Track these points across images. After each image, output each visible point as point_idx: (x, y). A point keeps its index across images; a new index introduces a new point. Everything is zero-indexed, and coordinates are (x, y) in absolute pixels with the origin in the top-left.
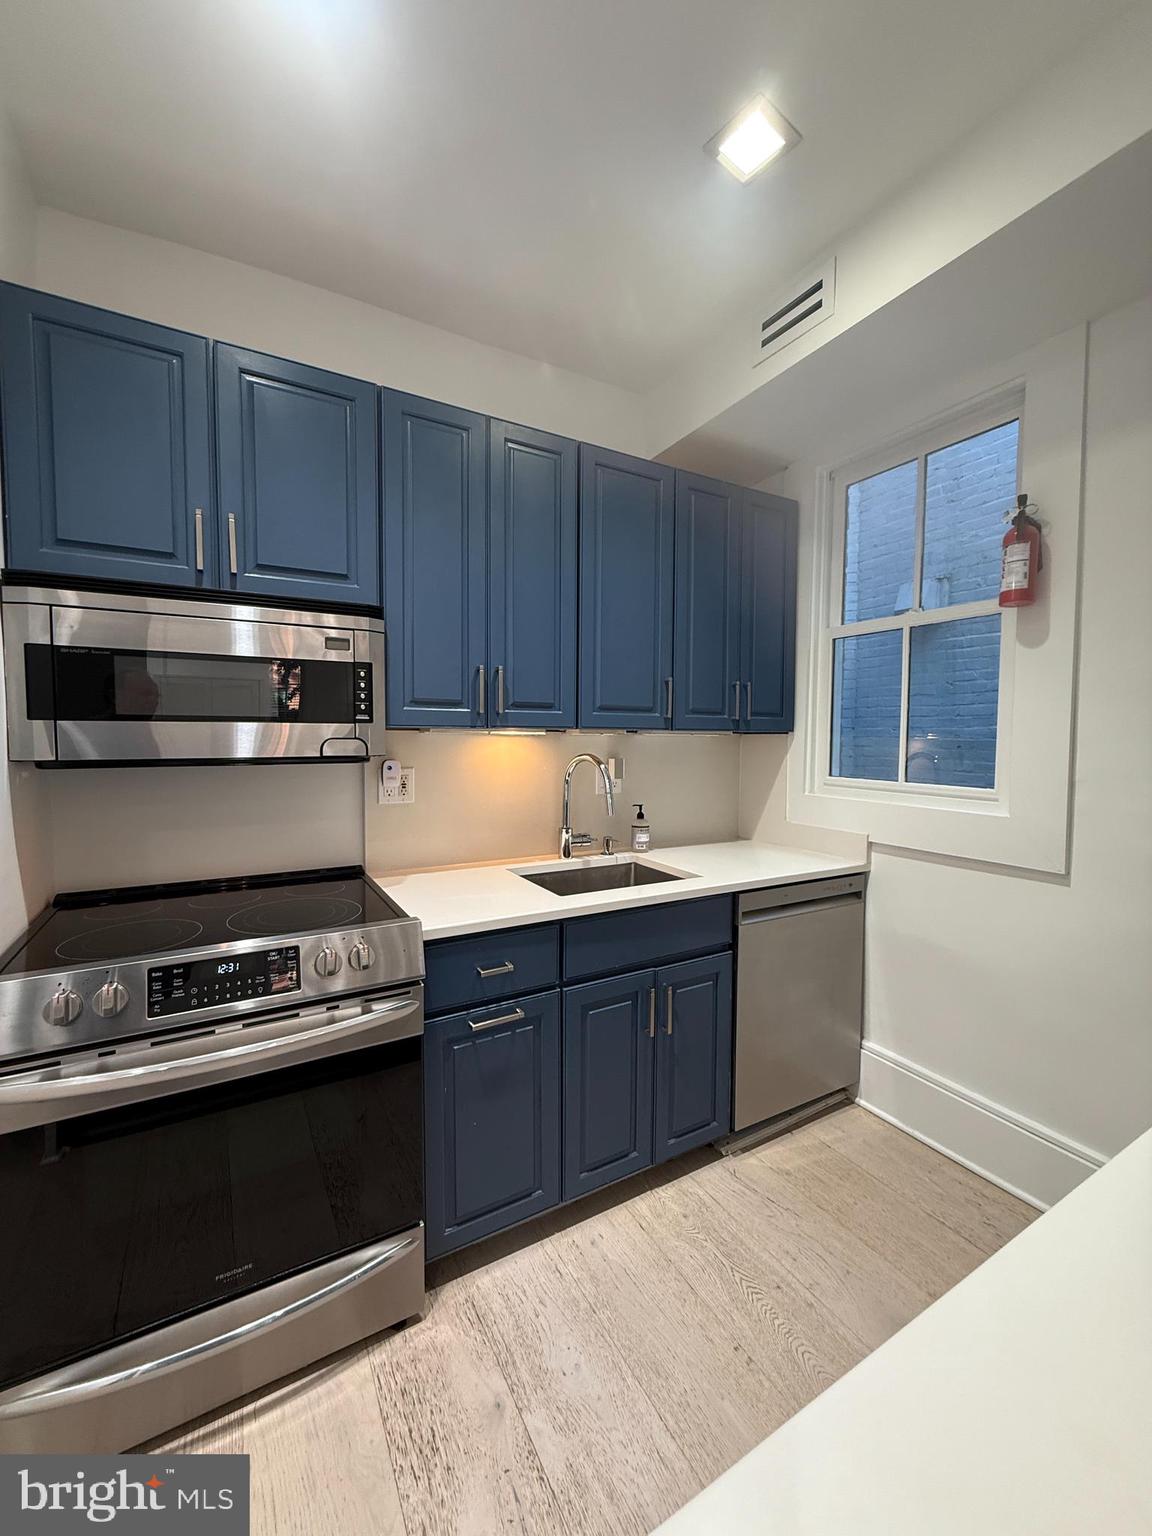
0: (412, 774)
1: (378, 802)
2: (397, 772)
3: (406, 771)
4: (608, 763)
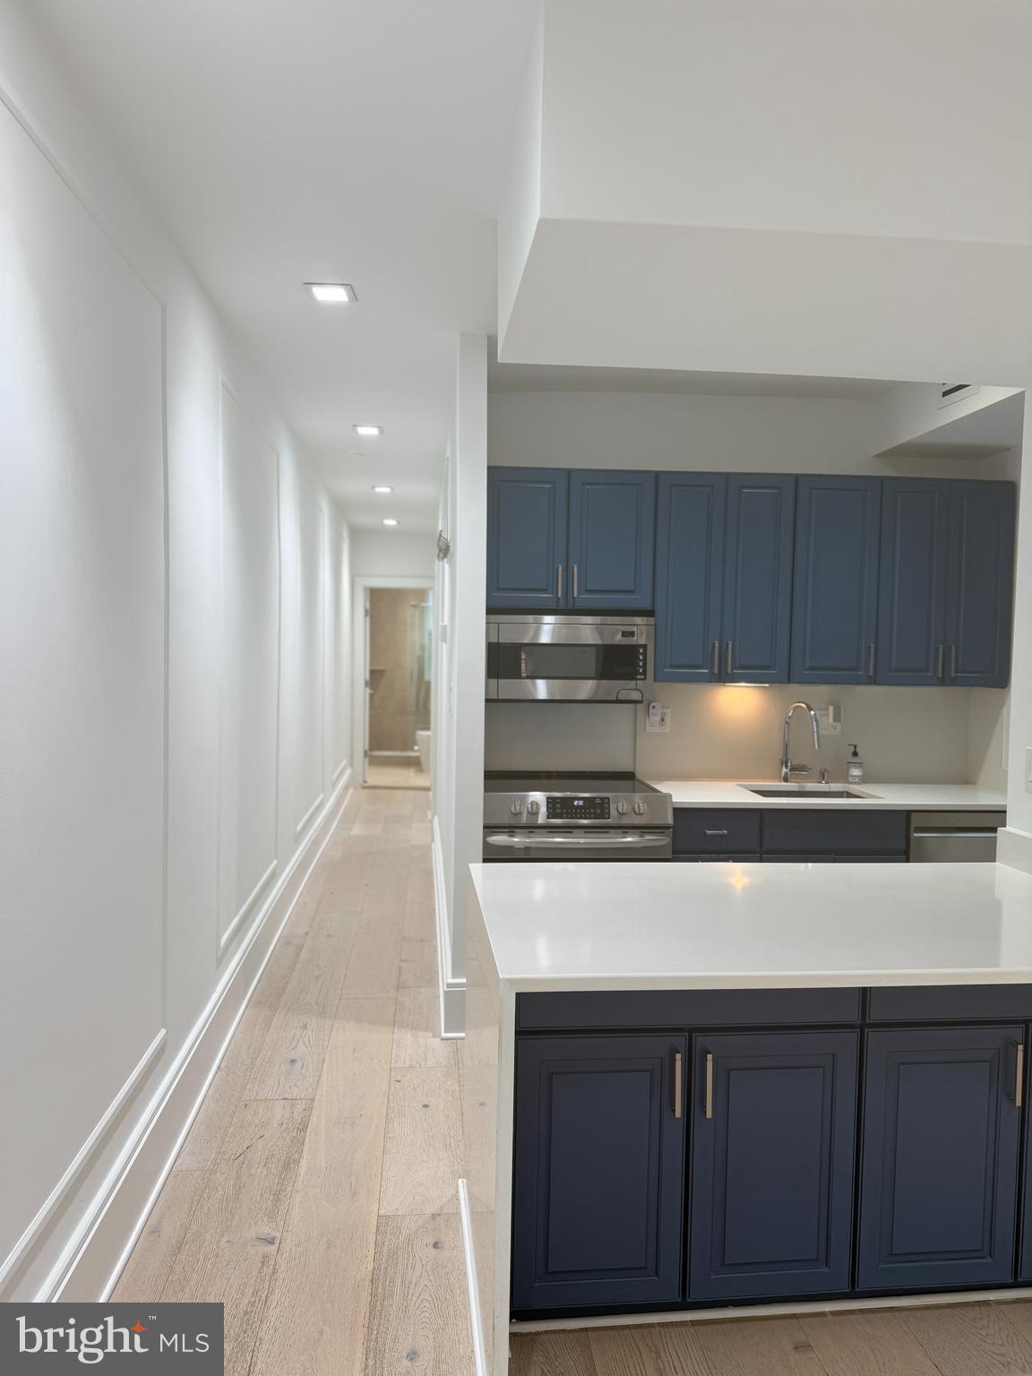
0: (668, 712)
1: (645, 729)
2: (659, 710)
3: (665, 710)
4: (827, 709)
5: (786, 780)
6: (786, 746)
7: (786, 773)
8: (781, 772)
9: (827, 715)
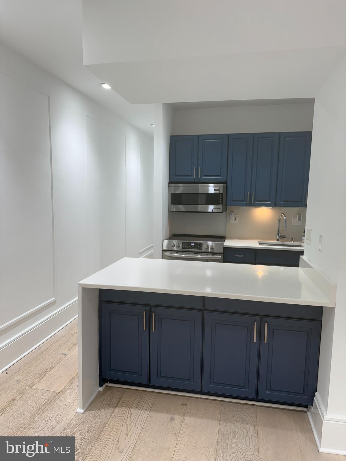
0: (238, 216)
1: (229, 222)
2: (233, 216)
3: (236, 216)
4: (296, 216)
5: (278, 240)
6: (279, 229)
7: (278, 238)
8: (277, 238)
9: (296, 218)
